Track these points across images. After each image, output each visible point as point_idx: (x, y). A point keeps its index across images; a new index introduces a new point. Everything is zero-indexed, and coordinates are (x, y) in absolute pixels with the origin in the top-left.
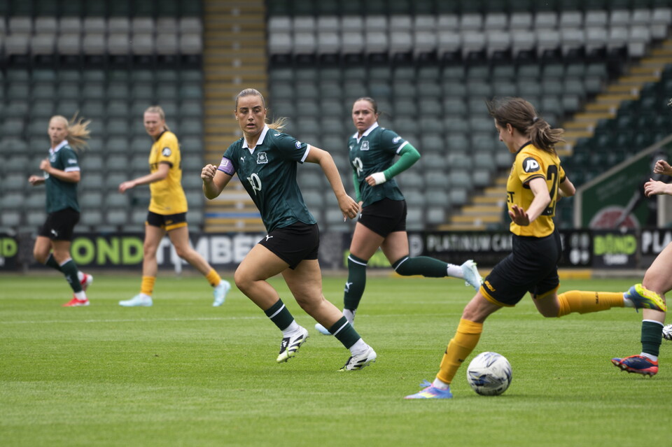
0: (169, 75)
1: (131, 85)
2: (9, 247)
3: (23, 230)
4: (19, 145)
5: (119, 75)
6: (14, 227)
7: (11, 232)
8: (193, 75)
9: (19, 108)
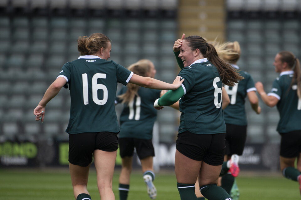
0: (152, 24)
1: (124, 31)
2: (31, 150)
3: (42, 138)
4: (39, 74)
5: (115, 23)
6: (35, 135)
7: (32, 139)
8: (170, 24)
9: (41, 46)
